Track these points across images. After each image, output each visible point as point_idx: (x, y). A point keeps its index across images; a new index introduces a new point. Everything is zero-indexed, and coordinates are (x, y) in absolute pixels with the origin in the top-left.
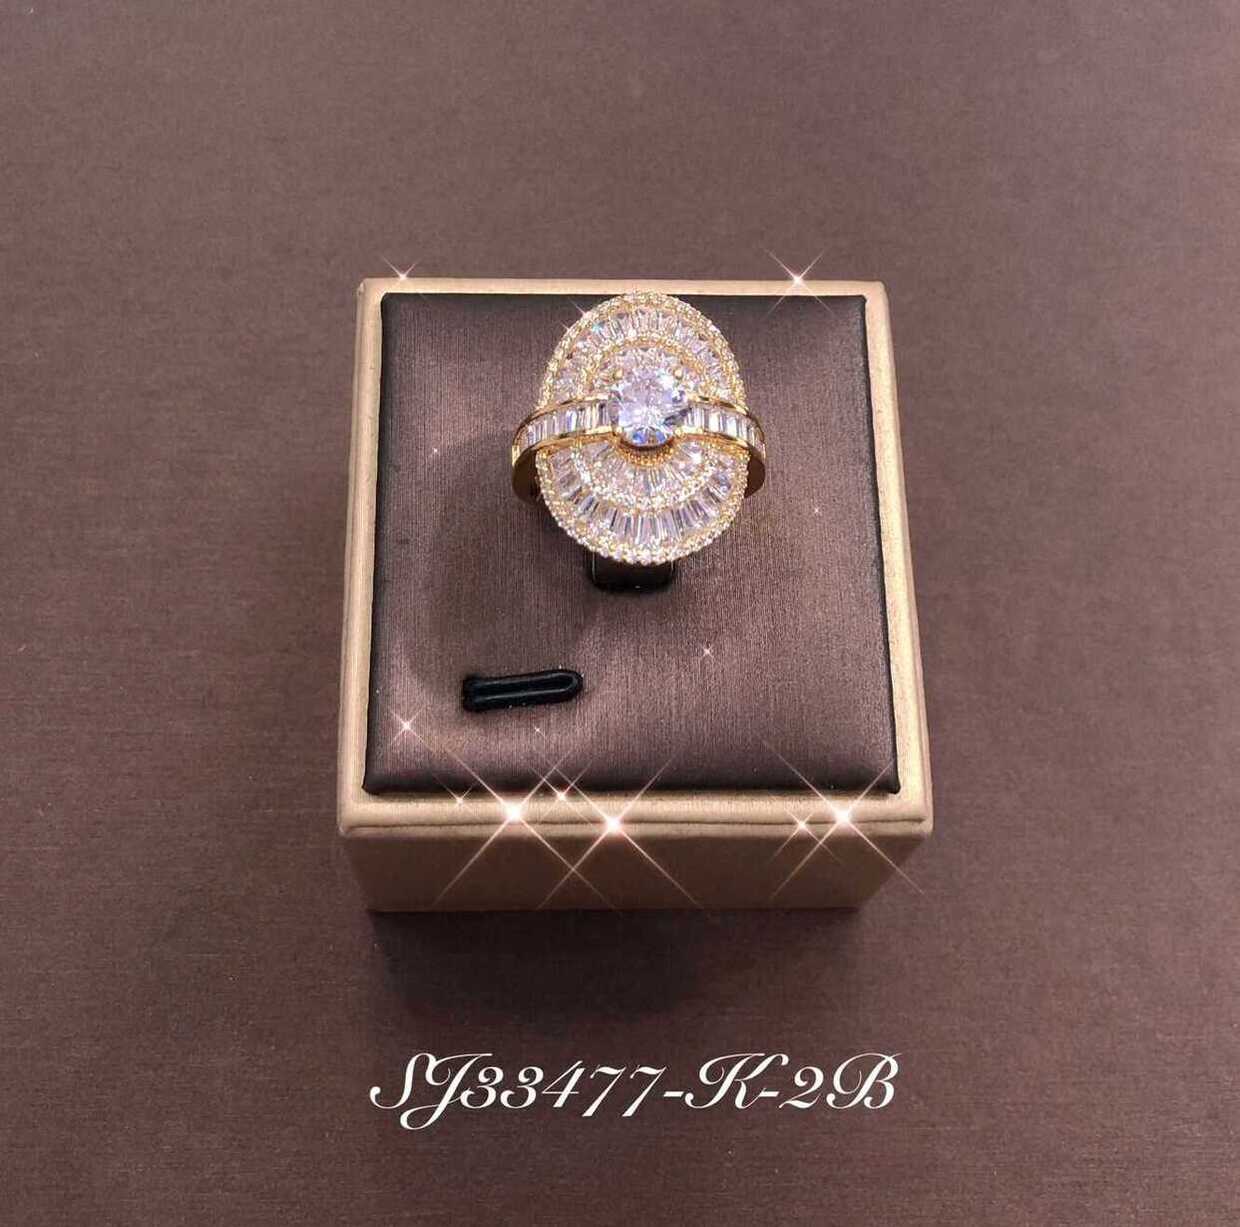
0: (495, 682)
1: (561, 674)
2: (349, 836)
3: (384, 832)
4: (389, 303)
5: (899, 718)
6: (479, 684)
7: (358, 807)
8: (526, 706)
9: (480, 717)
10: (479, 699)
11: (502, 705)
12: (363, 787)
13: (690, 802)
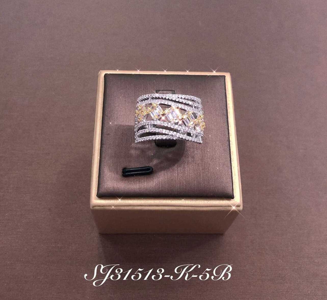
0: (131, 169)
1: (148, 168)
2: (93, 209)
3: (102, 208)
4: (106, 76)
5: (234, 180)
6: (127, 170)
7: (95, 201)
8: (139, 175)
9: (127, 178)
10: (127, 174)
11: (132, 175)
12: (97, 196)
13: (180, 201)
